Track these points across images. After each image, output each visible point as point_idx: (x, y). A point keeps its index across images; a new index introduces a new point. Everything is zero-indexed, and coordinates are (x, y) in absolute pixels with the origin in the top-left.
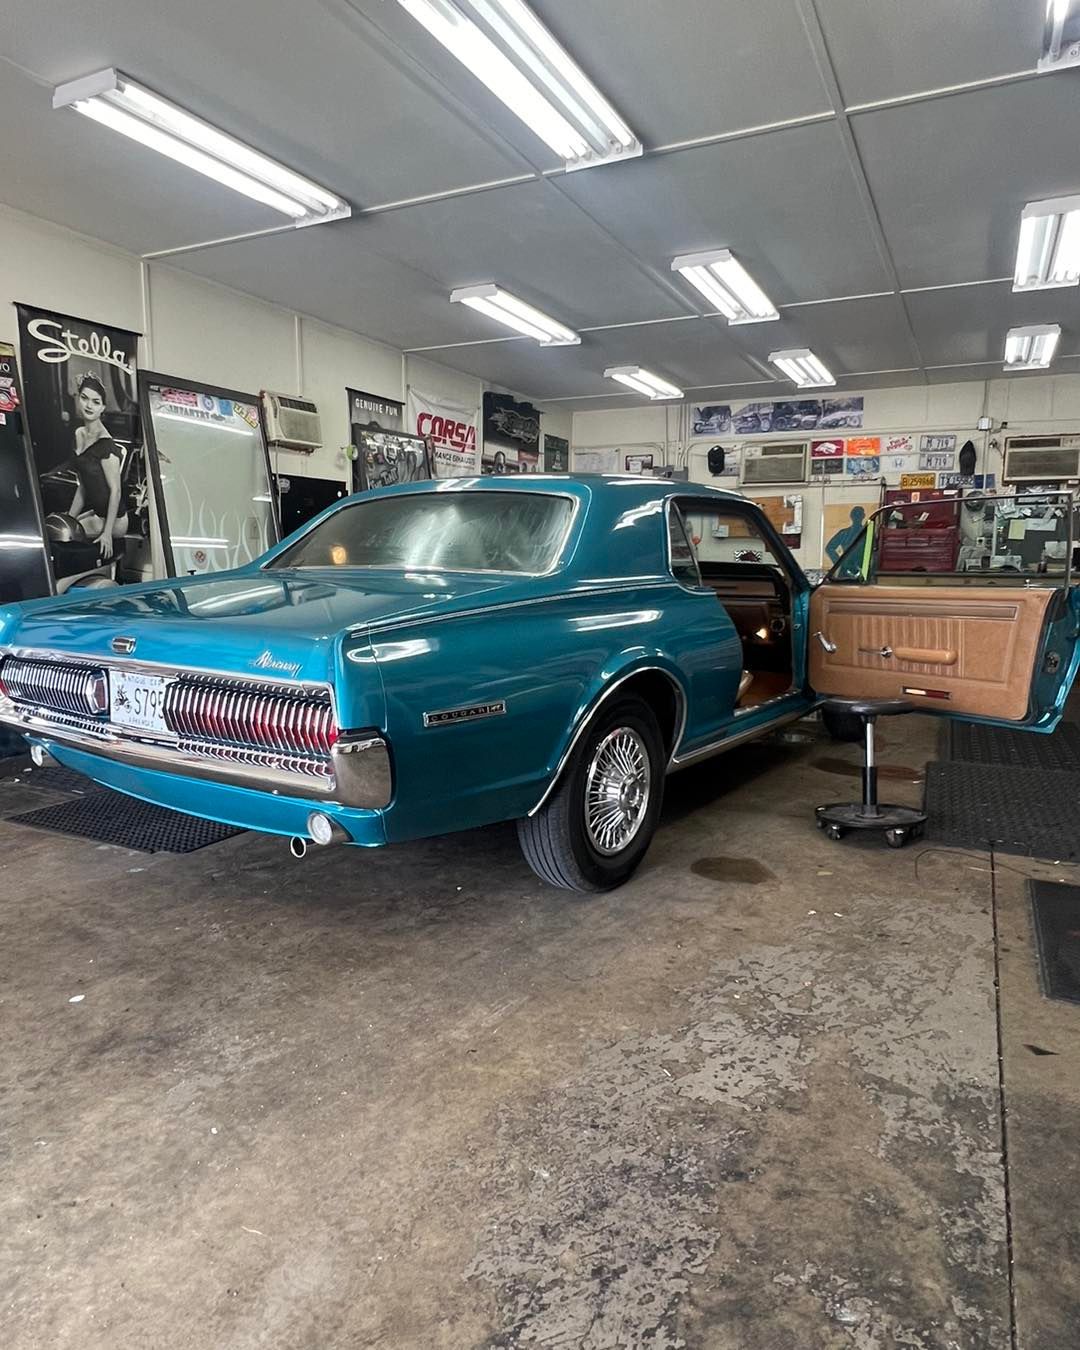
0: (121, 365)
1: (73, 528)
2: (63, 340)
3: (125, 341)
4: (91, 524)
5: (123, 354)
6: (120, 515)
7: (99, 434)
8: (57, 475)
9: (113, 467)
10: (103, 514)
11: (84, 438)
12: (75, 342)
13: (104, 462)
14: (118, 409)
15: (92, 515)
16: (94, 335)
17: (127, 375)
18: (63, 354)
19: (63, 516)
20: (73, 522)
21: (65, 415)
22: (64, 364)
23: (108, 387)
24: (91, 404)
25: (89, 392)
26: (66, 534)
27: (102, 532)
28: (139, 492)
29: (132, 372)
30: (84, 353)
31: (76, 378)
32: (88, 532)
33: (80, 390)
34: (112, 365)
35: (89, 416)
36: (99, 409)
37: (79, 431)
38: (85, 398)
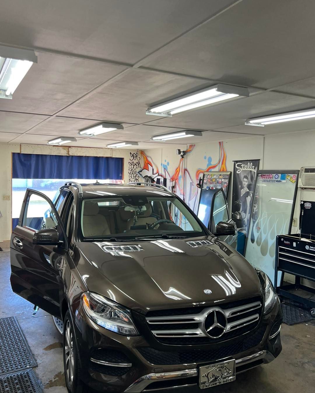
0: (253, 170)
1: (240, 216)
2: (241, 167)
3: (256, 162)
4: (243, 214)
5: (254, 167)
6: (249, 214)
7: (246, 191)
8: (238, 202)
9: (249, 199)
10: (245, 212)
11: (243, 192)
12: (244, 166)
13: (247, 198)
14: (251, 183)
15: (243, 213)
16: (249, 163)
17: (254, 172)
18: (240, 171)
19: (238, 212)
20: (240, 214)
21: (240, 186)
22: (241, 173)
23: (249, 177)
24: (245, 182)
25: (245, 180)
26: (238, 217)
27: (245, 217)
28: (255, 207)
29: (255, 171)
30: (245, 169)
31: (242, 176)
32: (243, 217)
33: (243, 179)
34: (250, 171)
35: (244, 186)
36: (247, 184)
37: (243, 190)
38: (244, 181)
